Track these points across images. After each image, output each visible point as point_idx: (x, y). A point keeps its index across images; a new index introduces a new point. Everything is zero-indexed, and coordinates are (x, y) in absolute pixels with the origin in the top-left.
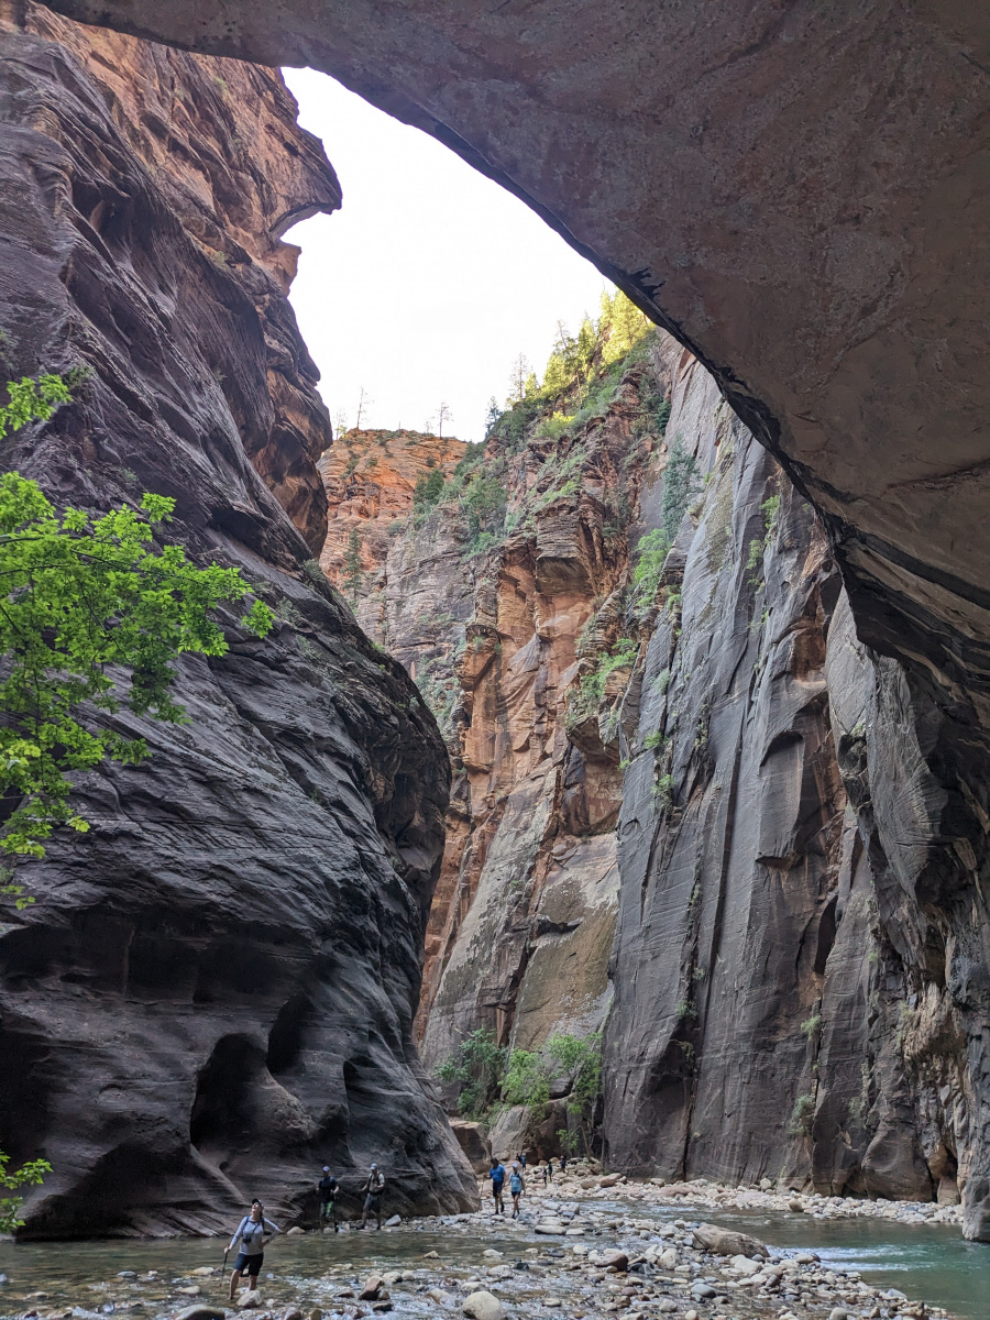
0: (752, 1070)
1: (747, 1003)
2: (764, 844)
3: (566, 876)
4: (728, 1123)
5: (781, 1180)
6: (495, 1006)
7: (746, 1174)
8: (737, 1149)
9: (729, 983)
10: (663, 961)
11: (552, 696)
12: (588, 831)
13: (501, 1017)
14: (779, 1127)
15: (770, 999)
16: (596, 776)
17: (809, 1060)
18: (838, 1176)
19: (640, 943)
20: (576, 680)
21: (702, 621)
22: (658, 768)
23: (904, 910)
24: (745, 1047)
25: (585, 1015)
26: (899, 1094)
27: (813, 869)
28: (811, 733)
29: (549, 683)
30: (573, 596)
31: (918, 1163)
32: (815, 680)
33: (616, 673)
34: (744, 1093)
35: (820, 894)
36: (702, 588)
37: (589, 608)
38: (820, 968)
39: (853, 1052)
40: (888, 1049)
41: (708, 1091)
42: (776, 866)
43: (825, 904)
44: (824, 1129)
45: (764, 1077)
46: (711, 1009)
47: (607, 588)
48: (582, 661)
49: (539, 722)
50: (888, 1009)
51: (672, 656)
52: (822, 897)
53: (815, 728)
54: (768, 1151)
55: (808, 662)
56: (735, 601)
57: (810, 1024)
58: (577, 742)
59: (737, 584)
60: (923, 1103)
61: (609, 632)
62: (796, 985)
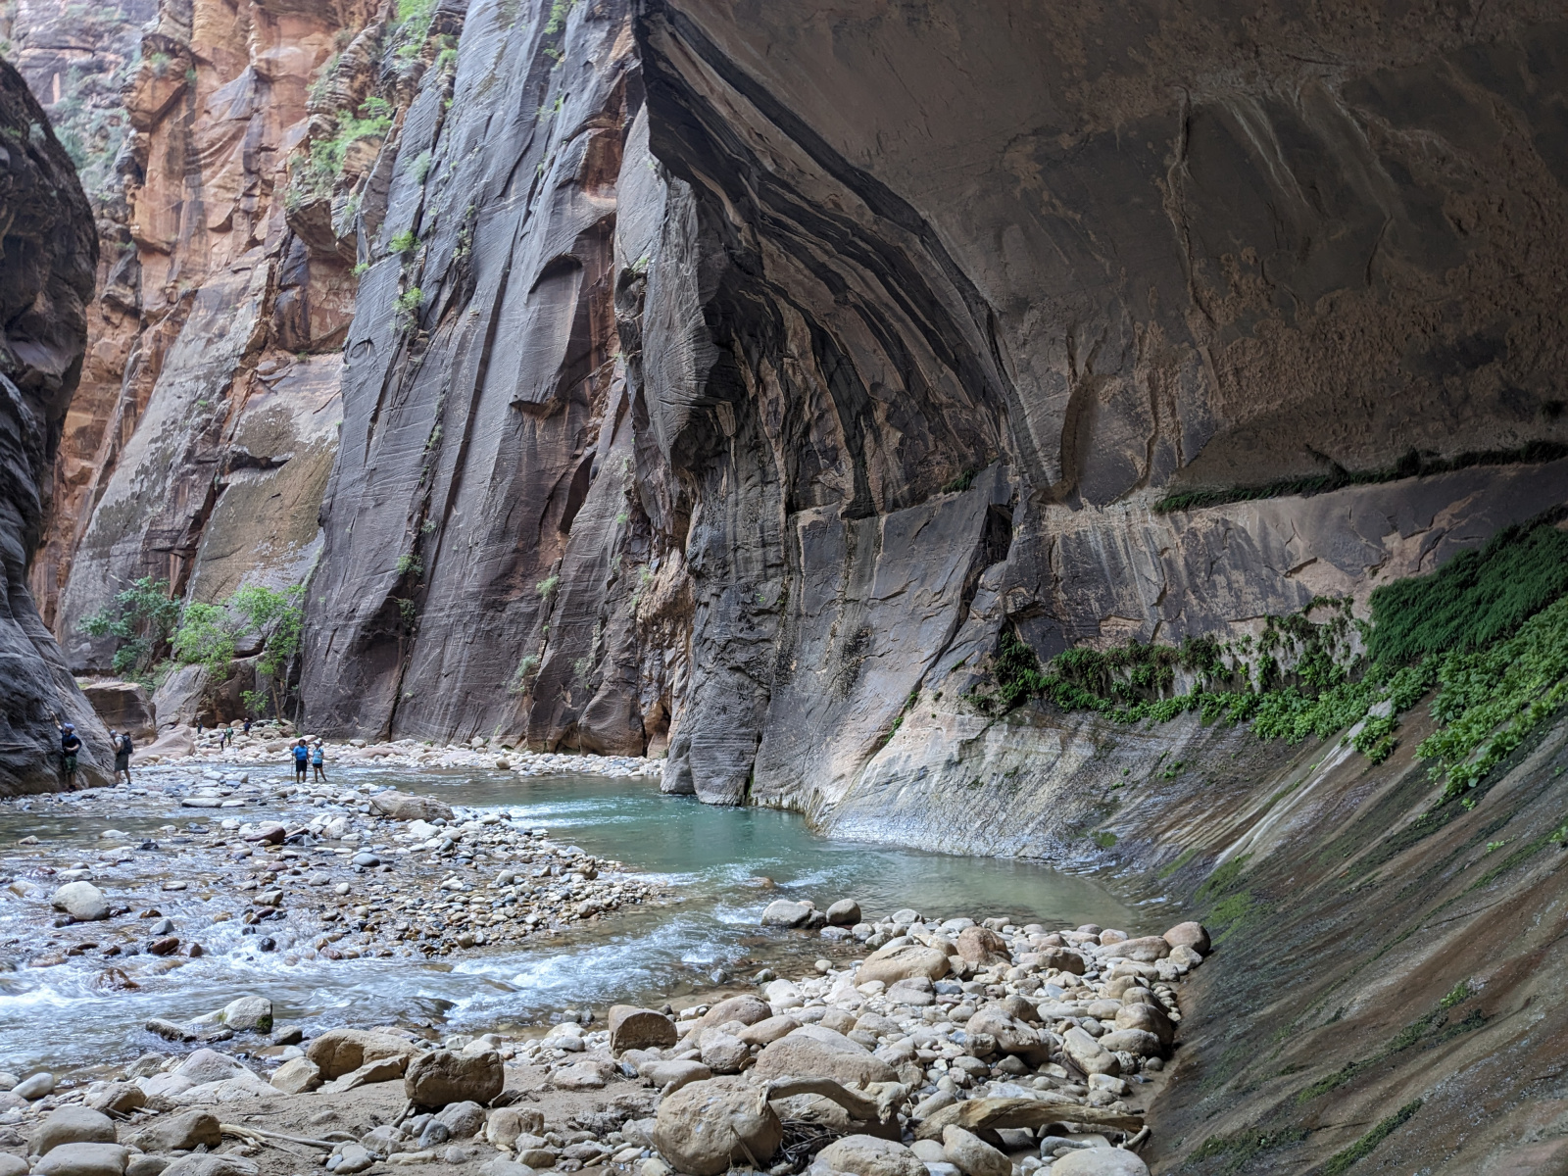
0: (477, 630)
1: (481, 560)
2: (521, 386)
3: (274, 401)
4: (445, 683)
5: (494, 739)
6: (169, 550)
7: (458, 733)
8: (451, 708)
9: (463, 538)
10: (387, 510)
11: (269, 161)
12: (307, 348)
13: (176, 564)
14: (499, 686)
15: (506, 558)
16: (324, 278)
17: (540, 620)
18: (554, 733)
19: (362, 488)
20: (305, 145)
21: (480, 94)
22: (404, 279)
23: (660, 472)
24: (473, 607)
25: (287, 565)
26: (626, 655)
27: (573, 421)
28: (593, 261)
29: (265, 142)
30: (309, 21)
31: (634, 720)
32: (607, 196)
33: (361, 145)
34: (466, 653)
35: (577, 448)
36: (485, 47)
37: (330, 44)
38: (565, 527)
39: (587, 613)
40: (622, 612)
41: (426, 651)
42: (532, 413)
43: (581, 460)
44: (545, 690)
45: (490, 637)
46: (440, 565)
47: (358, 21)
48: (315, 118)
49: (248, 194)
50: (629, 572)
51: (438, 134)
52: (579, 452)
53: (598, 255)
54: (485, 710)
55: (601, 172)
56: (525, 74)
57: (545, 585)
58: (300, 230)
59: (530, 52)
60: (647, 664)
61: (356, 84)
62: (538, 543)
